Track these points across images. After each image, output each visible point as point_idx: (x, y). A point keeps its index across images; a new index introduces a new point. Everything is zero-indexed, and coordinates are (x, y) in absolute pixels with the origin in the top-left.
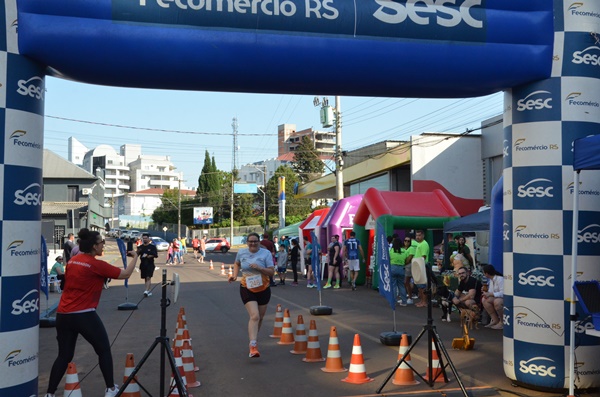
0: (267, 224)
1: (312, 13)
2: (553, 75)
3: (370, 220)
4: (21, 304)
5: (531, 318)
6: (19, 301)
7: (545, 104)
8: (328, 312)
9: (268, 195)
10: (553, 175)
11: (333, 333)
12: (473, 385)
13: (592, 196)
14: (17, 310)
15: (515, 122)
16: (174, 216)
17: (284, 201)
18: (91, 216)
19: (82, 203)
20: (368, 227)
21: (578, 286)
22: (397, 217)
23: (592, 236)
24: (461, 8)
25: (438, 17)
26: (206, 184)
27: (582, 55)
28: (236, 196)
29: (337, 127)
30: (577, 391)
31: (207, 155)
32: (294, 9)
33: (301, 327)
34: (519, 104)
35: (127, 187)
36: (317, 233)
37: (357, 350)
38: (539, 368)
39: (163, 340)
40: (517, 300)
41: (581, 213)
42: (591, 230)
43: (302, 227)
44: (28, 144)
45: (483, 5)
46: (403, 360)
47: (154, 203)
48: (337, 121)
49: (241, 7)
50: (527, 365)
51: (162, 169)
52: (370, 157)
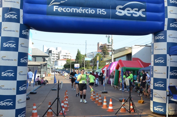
0: (94, 69)
1: (99, 13)
2: (164, 30)
3: (120, 68)
4: (22, 88)
5: (157, 96)
6: (21, 87)
7: (163, 38)
8: (106, 93)
9: (94, 61)
10: (164, 57)
11: (105, 98)
12: (142, 113)
13: (175, 63)
14: (21, 89)
15: (154, 42)
16: (69, 66)
17: (98, 63)
18: (48, 66)
19: (45, 62)
20: (119, 70)
21: (169, 87)
22: (127, 68)
23: (175, 73)
24: (139, 12)
25: (133, 14)
26: (78, 58)
27: (173, 25)
28: (85, 61)
29: (112, 43)
30: (169, 116)
31: (78, 50)
32: (94, 12)
33: (97, 96)
34: (155, 37)
35: (58, 58)
36: (106, 71)
37: (111, 103)
38: (159, 109)
39: (58, 98)
40: (154, 91)
41: (171, 67)
42: (174, 72)
43: (102, 70)
44: (24, 47)
45: (146, 11)
46: (123, 106)
47: (64, 63)
48: (112, 42)
49: (80, 11)
50: (156, 108)
51: (67, 54)
52: (120, 51)
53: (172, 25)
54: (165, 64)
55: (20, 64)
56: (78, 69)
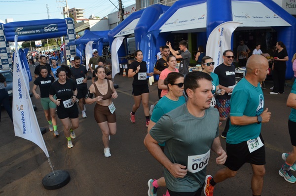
1: (37, 32)
2: (67, 34)
24: (55, 28)
25: (52, 30)
32: (35, 32)
45: (58, 28)
53: (70, 32)
54: (69, 49)
55: (9, 58)
56: (40, 47)
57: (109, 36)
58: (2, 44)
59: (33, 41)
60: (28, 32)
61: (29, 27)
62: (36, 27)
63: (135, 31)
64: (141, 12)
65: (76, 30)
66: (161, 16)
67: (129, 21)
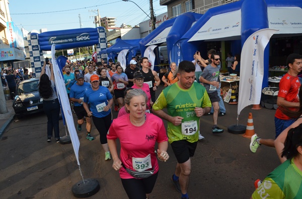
1: (70, 41)
2: (99, 43)
24: (87, 37)
25: (84, 39)
32: (67, 41)
45: (90, 36)
56: (72, 56)
57: (140, 45)
58: (36, 53)
59: (65, 50)
60: (61, 41)
61: (62, 36)
62: (68, 36)
63: (167, 39)
64: (173, 20)
65: (108, 39)
66: (194, 24)
67: (161, 30)
